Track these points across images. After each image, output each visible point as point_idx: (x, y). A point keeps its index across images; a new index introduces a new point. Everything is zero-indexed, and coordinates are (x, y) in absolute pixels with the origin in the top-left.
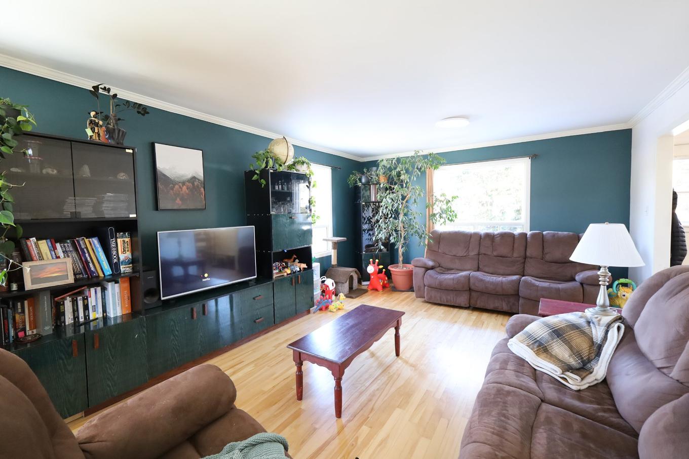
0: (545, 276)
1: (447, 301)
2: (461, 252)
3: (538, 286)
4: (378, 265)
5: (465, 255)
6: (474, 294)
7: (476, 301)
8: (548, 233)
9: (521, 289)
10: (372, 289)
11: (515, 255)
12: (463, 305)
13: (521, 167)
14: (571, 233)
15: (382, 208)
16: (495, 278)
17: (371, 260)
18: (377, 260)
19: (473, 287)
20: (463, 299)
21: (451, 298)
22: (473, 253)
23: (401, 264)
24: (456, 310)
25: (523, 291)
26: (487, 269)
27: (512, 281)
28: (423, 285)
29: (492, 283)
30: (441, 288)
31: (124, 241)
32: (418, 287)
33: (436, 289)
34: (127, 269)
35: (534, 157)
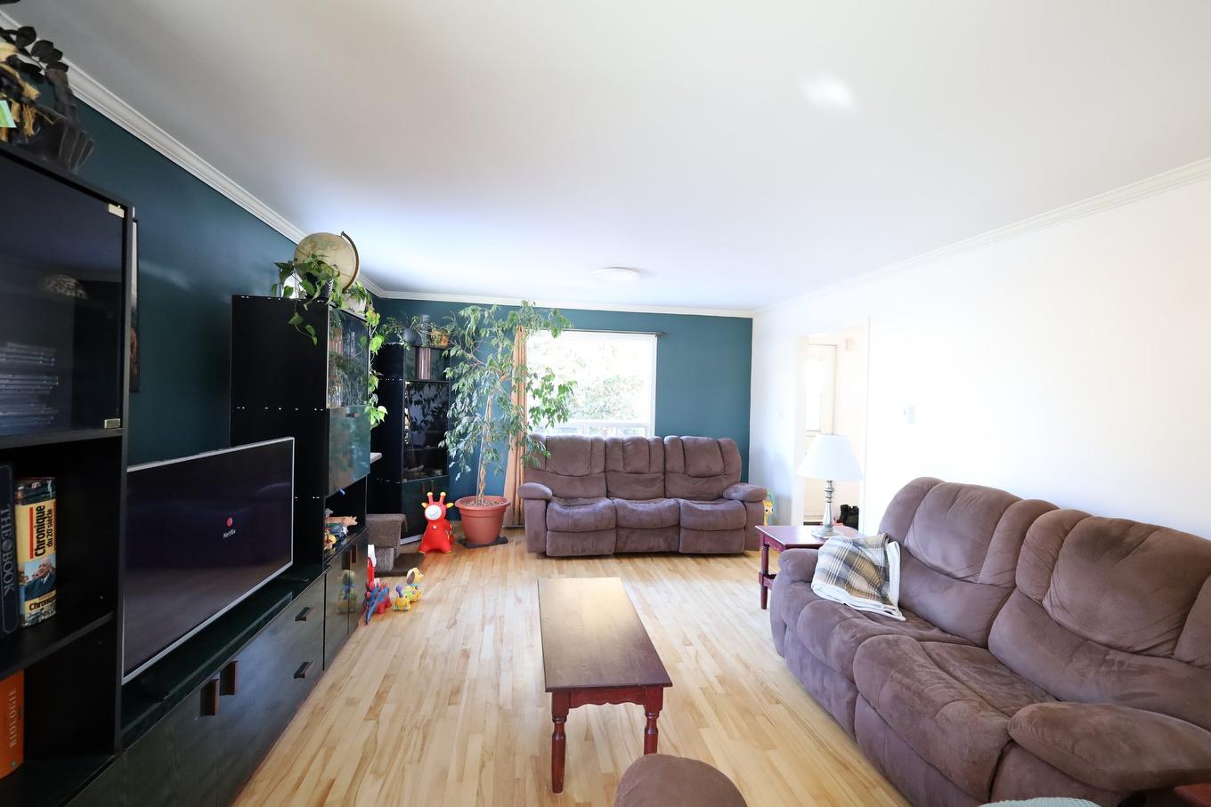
0: (694, 496)
1: (583, 550)
2: (581, 470)
3: (701, 511)
4: (445, 503)
5: (587, 473)
6: (622, 532)
7: (625, 543)
8: (688, 439)
9: (682, 516)
10: (430, 551)
11: (654, 469)
12: (606, 552)
13: (644, 347)
14: (711, 439)
15: (460, 396)
16: (647, 505)
17: (430, 494)
18: (443, 494)
19: (623, 523)
20: (608, 543)
21: (589, 544)
22: (598, 469)
23: (480, 496)
24: (597, 562)
25: (686, 520)
26: (621, 494)
27: (671, 507)
28: (543, 528)
29: (648, 514)
30: (576, 530)
31: (40, 510)
32: (536, 533)
33: (567, 534)
34: (46, 607)
35: (661, 336)
